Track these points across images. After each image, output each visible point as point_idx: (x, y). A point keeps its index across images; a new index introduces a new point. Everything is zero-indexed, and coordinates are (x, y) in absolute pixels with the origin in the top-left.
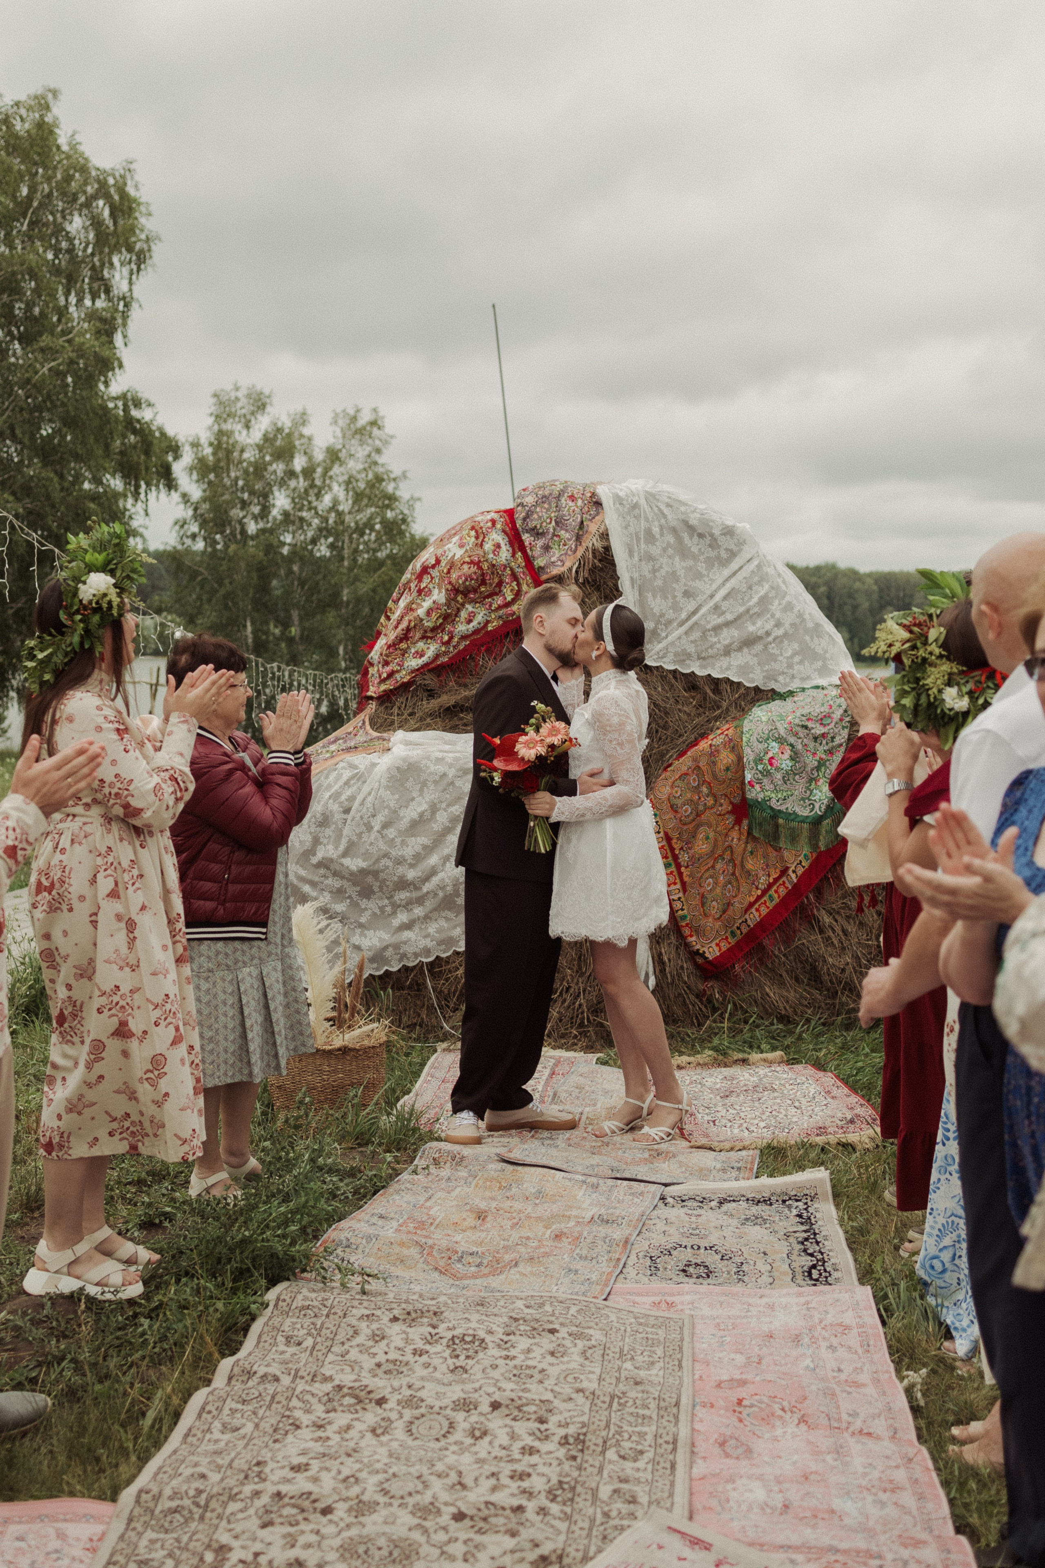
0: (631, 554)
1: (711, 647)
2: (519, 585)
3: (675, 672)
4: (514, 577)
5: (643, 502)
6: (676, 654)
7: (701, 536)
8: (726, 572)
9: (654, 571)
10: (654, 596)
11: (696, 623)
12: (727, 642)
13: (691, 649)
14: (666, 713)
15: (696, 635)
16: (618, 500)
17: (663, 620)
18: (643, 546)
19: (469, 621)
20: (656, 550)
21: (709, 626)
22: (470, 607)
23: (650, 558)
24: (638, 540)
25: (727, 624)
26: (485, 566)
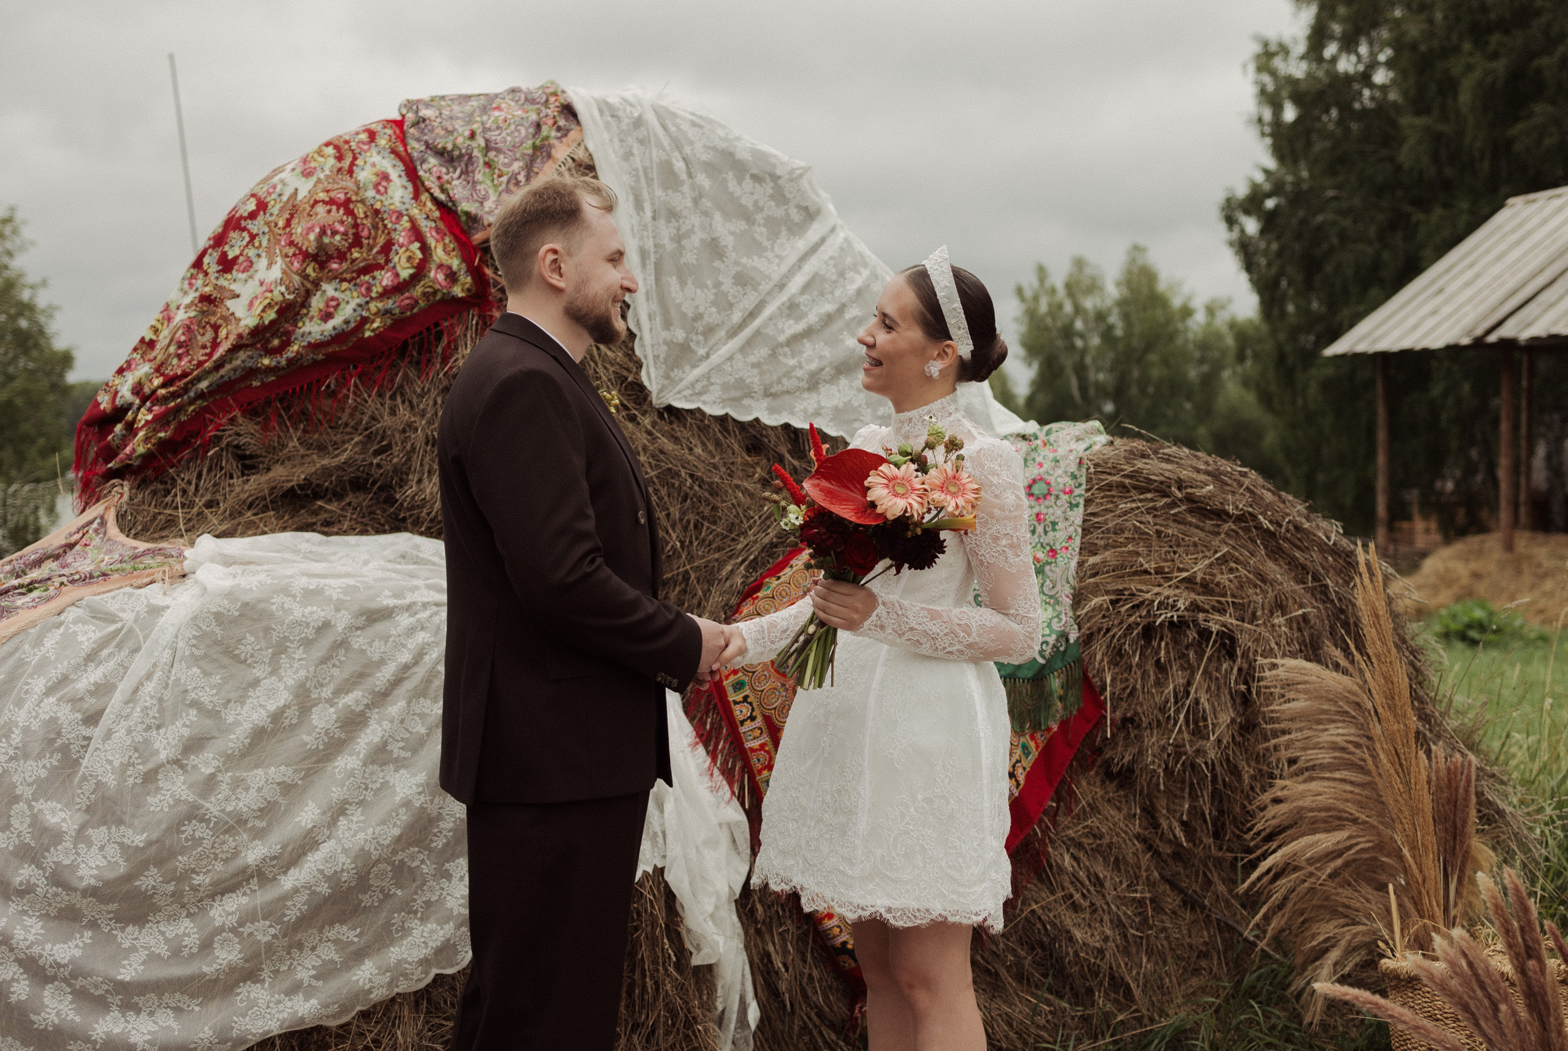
0: (639, 205)
1: (788, 374)
2: (425, 248)
3: (724, 420)
4: (417, 234)
5: (650, 117)
6: (726, 387)
7: (756, 178)
8: (802, 244)
9: (679, 238)
10: (683, 283)
11: (758, 333)
12: (813, 366)
13: (753, 378)
14: (713, 492)
15: (761, 353)
16: (606, 108)
17: (700, 326)
18: (659, 192)
19: (327, 316)
20: (682, 201)
21: (782, 338)
22: (329, 289)
23: (673, 215)
24: (649, 181)
25: (808, 333)
26: (360, 211)
